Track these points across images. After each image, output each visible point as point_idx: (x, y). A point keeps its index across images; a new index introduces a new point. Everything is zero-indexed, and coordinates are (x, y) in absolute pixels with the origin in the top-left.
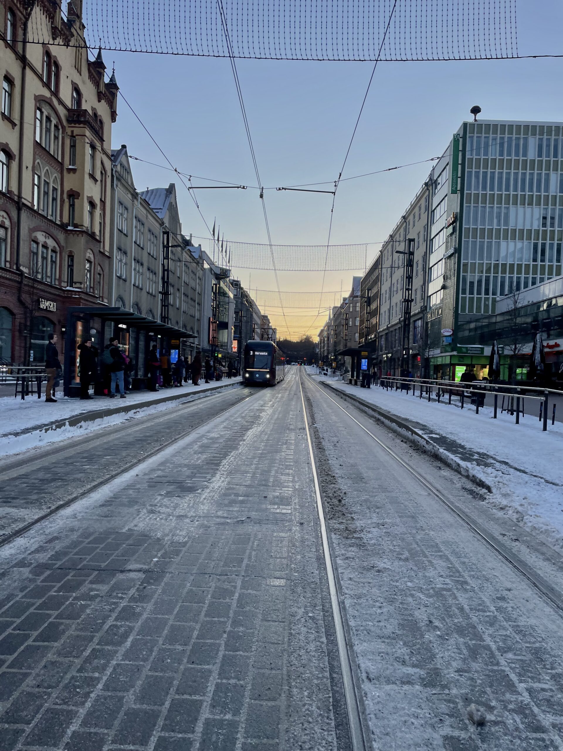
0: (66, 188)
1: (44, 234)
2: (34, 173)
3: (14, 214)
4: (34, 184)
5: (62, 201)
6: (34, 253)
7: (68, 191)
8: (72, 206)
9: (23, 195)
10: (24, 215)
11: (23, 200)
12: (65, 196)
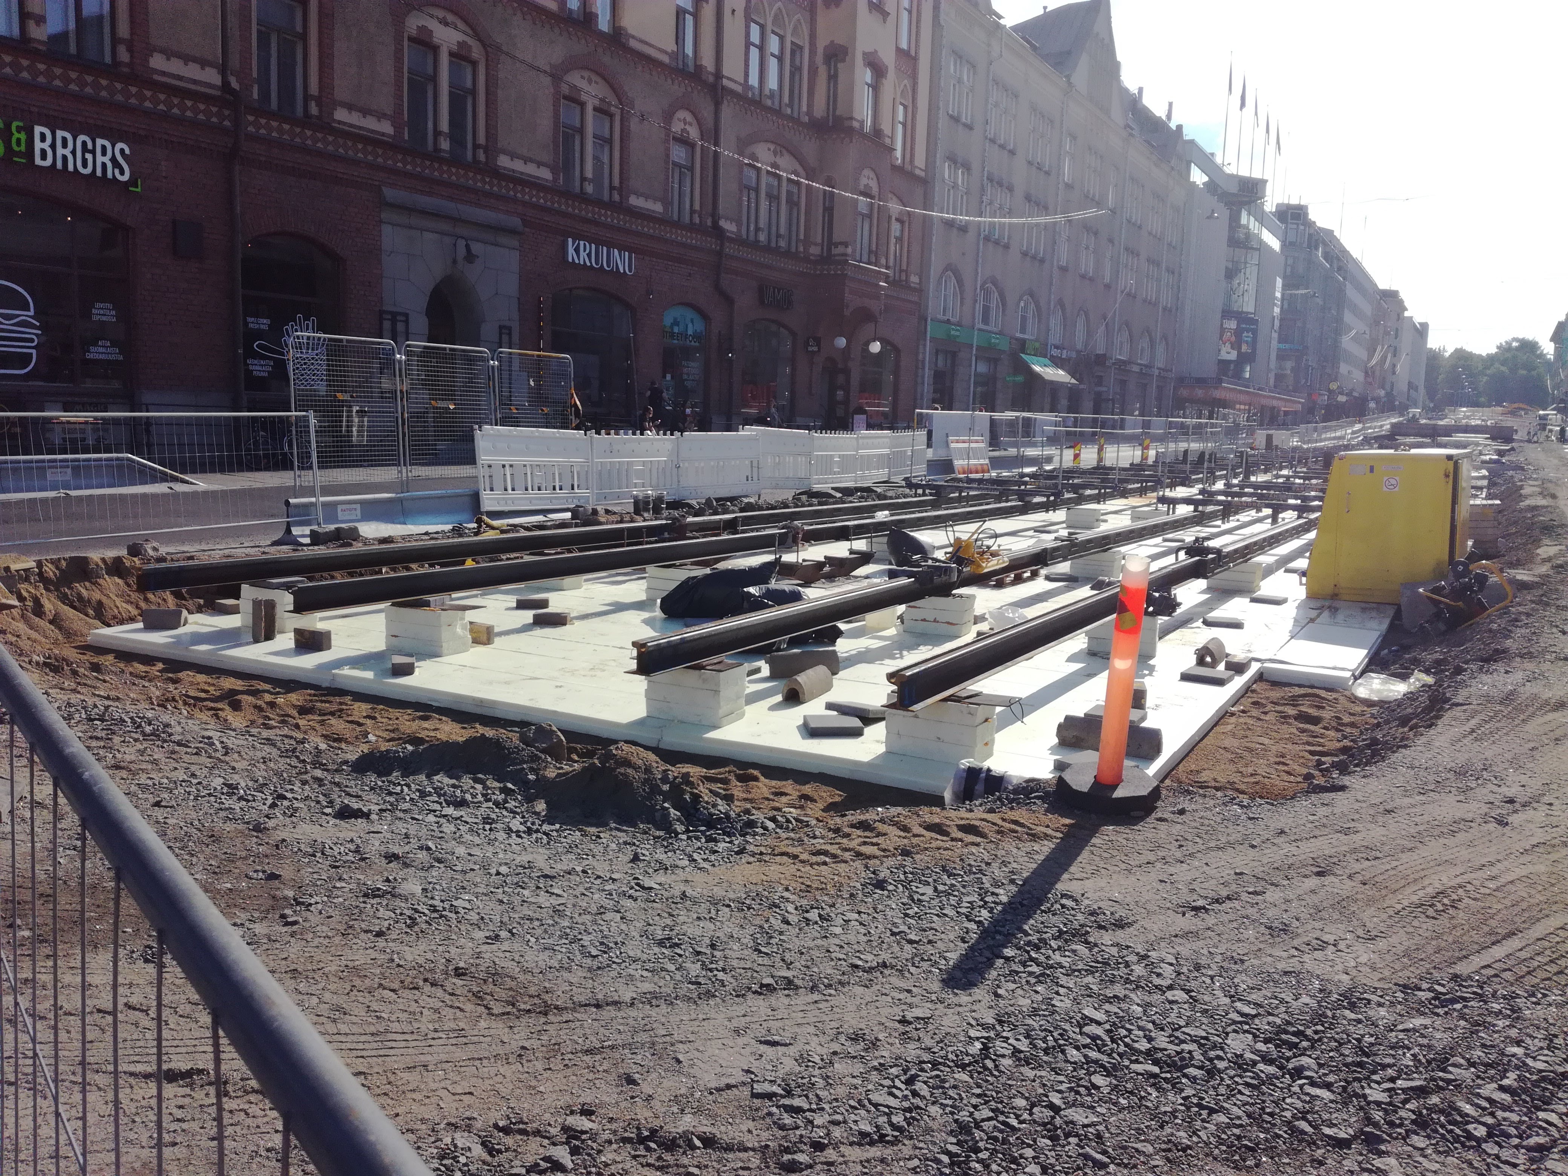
0: (821, 44)
1: (772, 147)
2: (748, 20)
3: (707, 113)
4: (748, 44)
5: (813, 71)
6: (749, 188)
7: (826, 48)
8: (833, 78)
9: (726, 72)
10: (727, 111)
11: (725, 82)
12: (819, 59)
